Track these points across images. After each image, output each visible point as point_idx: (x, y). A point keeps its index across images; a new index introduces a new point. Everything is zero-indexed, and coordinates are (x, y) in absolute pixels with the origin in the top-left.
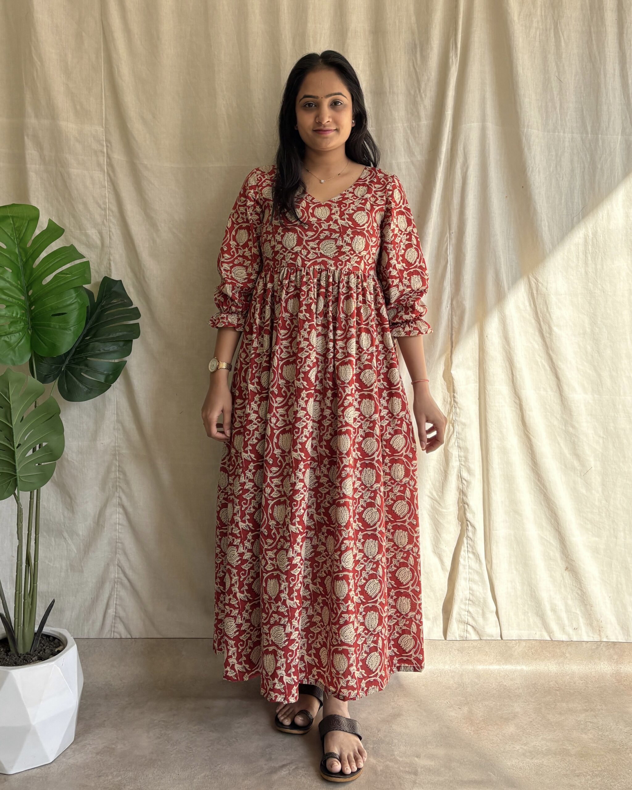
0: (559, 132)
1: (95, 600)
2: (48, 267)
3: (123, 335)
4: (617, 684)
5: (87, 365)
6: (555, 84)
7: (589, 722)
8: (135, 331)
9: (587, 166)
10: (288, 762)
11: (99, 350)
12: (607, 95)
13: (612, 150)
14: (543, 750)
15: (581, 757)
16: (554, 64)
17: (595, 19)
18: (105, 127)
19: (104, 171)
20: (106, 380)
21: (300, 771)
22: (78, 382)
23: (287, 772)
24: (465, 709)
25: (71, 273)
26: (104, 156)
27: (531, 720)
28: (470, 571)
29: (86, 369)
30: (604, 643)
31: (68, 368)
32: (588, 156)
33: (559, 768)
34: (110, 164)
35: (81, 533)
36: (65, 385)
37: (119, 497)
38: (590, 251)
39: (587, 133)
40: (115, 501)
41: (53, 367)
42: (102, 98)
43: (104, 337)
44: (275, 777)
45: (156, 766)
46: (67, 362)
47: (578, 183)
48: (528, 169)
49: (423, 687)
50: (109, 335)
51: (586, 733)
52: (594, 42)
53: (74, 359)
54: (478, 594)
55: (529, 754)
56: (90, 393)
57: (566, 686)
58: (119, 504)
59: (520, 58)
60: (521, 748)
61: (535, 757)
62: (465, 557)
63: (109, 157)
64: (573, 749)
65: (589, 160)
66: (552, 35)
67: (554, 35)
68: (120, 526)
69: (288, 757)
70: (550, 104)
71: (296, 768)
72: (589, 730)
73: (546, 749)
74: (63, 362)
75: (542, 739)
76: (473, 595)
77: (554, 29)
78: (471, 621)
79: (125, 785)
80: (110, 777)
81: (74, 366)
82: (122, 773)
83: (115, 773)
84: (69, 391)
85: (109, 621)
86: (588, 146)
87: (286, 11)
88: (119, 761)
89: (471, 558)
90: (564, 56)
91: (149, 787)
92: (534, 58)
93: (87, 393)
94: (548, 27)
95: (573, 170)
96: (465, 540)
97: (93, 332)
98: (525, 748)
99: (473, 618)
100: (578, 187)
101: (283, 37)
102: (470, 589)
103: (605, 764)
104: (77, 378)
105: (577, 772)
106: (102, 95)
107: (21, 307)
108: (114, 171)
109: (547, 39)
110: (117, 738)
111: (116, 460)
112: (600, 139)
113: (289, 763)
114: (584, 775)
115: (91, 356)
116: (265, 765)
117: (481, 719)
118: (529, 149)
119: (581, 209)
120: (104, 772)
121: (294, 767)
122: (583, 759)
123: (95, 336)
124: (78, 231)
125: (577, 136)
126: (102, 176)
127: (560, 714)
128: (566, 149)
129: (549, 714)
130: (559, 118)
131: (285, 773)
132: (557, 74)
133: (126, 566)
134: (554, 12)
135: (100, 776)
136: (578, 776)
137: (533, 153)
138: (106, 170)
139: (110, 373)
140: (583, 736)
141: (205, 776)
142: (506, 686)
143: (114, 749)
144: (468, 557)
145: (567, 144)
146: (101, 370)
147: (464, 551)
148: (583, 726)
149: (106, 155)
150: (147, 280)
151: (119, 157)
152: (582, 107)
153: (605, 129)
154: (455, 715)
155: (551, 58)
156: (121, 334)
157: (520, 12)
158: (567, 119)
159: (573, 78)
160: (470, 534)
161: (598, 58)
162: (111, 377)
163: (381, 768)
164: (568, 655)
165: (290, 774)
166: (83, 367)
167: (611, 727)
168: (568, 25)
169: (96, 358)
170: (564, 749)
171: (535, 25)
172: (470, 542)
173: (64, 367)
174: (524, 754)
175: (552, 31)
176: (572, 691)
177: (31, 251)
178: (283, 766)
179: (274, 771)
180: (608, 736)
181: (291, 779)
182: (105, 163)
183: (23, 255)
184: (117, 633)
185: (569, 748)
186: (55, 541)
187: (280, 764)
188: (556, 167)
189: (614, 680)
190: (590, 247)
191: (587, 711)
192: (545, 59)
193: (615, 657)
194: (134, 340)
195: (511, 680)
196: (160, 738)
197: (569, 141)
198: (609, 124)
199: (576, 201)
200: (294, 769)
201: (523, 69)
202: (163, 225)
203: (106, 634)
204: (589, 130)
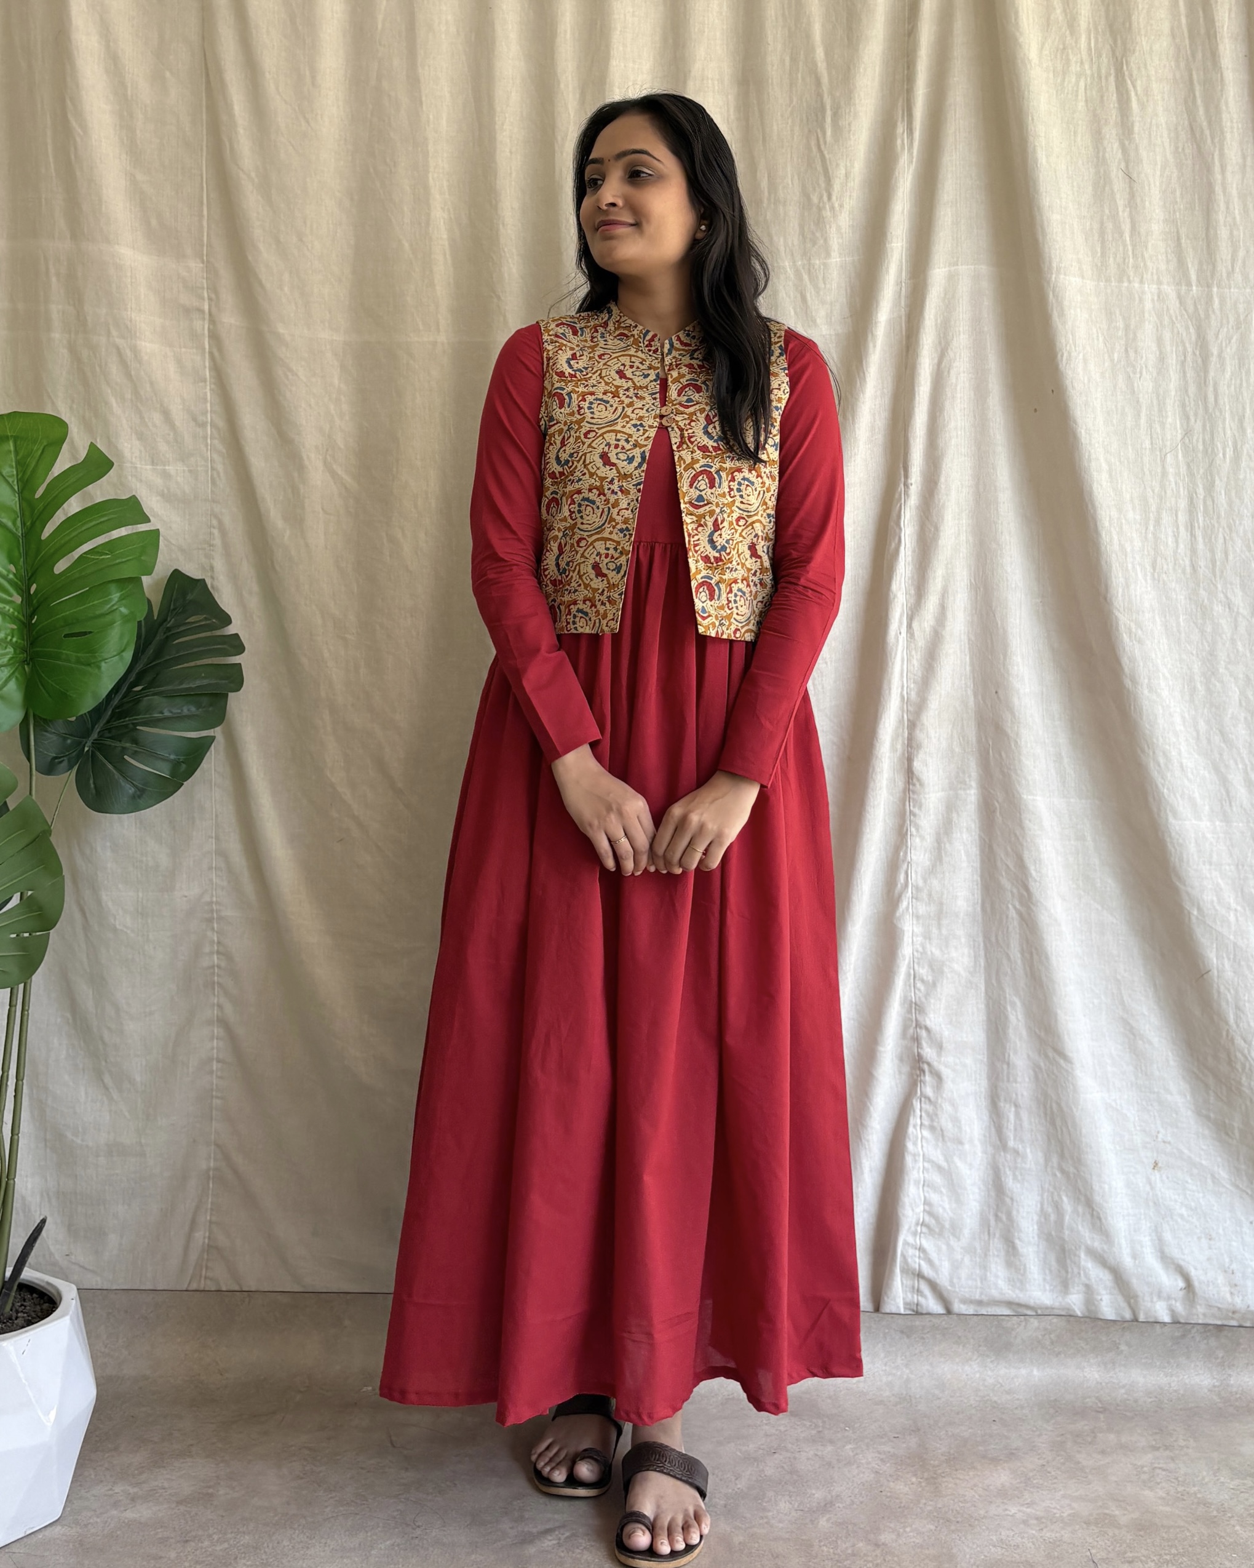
0: (1129, 282)
2: (67, 538)
3: (210, 685)
4: (1221, 1405)
5: (135, 742)
6: (1119, 184)
7: (1160, 1468)
8: (235, 678)
9: (1190, 350)
10: (557, 1524)
11: (162, 713)
12: (1228, 208)
13: (1242, 317)
14: (1065, 1515)
15: (1140, 1530)
16: (1116, 145)
17: (1199, 55)
18: (208, 261)
19: (204, 349)
20: (174, 772)
21: (580, 1541)
22: (117, 775)
23: (555, 1542)
24: (913, 1441)
25: (111, 552)
26: (204, 319)
27: (1041, 1462)
28: (926, 1165)
29: (134, 748)
30: (1199, 1327)
31: (98, 746)
32: (1192, 330)
33: (1093, 1547)
34: (214, 336)
35: (138, 1079)
36: (91, 781)
37: (220, 1006)
38: (1201, 524)
39: (1189, 284)
40: (210, 1013)
41: (69, 741)
42: (202, 203)
43: (170, 687)
44: (532, 1550)
45: (296, 1526)
46: (95, 735)
47: (1173, 384)
48: (1059, 356)
49: (829, 1401)
50: (181, 683)
51: (1151, 1489)
52: (1199, 101)
53: (110, 730)
54: (941, 1210)
55: (1035, 1522)
56: (139, 797)
57: (1118, 1405)
58: (218, 1020)
59: (1043, 134)
60: (1019, 1511)
61: (1046, 1527)
62: (917, 1138)
63: (212, 321)
64: (1124, 1515)
65: (1194, 338)
66: (1112, 87)
67: (1117, 88)
68: (220, 1065)
69: (556, 1516)
70: (1109, 226)
71: (573, 1535)
72: (1158, 1484)
73: (1069, 1515)
74: (87, 734)
75: (1064, 1496)
76: (930, 1214)
77: (1117, 77)
78: (927, 1270)
79: (236, 1558)
80: (206, 1543)
81: (109, 742)
82: (229, 1536)
83: (216, 1537)
84: (98, 792)
86: (1191, 309)
87: (568, 35)
88: (222, 1516)
89: (927, 1139)
90: (1136, 129)
91: (284, 1561)
92: (1075, 133)
93: (134, 797)
94: (1103, 71)
95: (1162, 359)
96: (917, 1104)
97: (148, 678)
98: (1029, 1510)
99: (930, 1262)
100: (1173, 393)
101: (562, 86)
102: (927, 1202)
103: (1185, 1543)
104: (115, 767)
105: (1129, 1554)
106: (202, 197)
107: (13, 619)
108: (220, 349)
109: (1102, 97)
110: (218, 1477)
111: (213, 929)
112: (1215, 296)
113: (559, 1527)
114: (1141, 1561)
115: (145, 724)
116: (512, 1528)
117: (943, 1458)
118: (1062, 314)
119: (1179, 437)
120: (193, 1534)
121: (568, 1534)
122: (1142, 1533)
123: (151, 685)
124: (149, 467)
125: (1169, 290)
126: (199, 358)
127: (1103, 1452)
128: (1147, 315)
129: (1079, 1452)
130: (1130, 253)
131: (550, 1543)
132: (1123, 165)
133: (229, 1141)
134: (1115, 41)
135: (187, 1541)
136: (1130, 1562)
137: (1070, 323)
138: (207, 346)
139: (182, 758)
140: (1147, 1492)
141: (393, 1545)
142: (995, 1402)
143: (211, 1495)
144: (922, 1137)
145: (1148, 305)
146: (164, 753)
147: (915, 1126)
148: (1145, 1477)
149: (207, 316)
150: (277, 568)
151: (231, 320)
152: (1178, 232)
153: (1225, 275)
154: (892, 1450)
155: (1111, 134)
156: (205, 682)
157: (1043, 44)
158: (1146, 256)
159: (1158, 173)
160: (929, 1091)
161: (1207, 132)
162: (184, 766)
163: (741, 1538)
164: (1123, 1347)
165: (559, 1545)
166: (128, 745)
167: (1203, 1479)
168: (1145, 65)
169: (156, 727)
170: (1106, 1514)
171: (1074, 68)
172: (927, 1106)
173: (89, 744)
174: (1025, 1522)
175: (1112, 79)
176: (1128, 1414)
177: (41, 506)
178: (548, 1531)
179: (528, 1539)
180: (1195, 1494)
181: (562, 1554)
182: (206, 332)
183: (27, 513)
184: (211, 1279)
185: (1117, 1513)
186: (86, 1093)
187: (541, 1528)
188: (1126, 351)
189: (1215, 1398)
190: (1200, 516)
191: (1158, 1449)
192: (1097, 137)
193: (1220, 1353)
194: (231, 695)
195: (1008, 1392)
196: (302, 1478)
197: (1153, 300)
198: (1233, 267)
199: (1170, 420)
200: (567, 1537)
201: (1047, 156)
202: (313, 456)
203: (189, 1281)
204: (1193, 277)
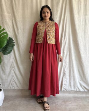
1: (10, 84)
3: (12, 45)
8: (14, 45)
18: (12, 14)
20: (10, 52)
28: (65, 80)
29: (7, 50)
36: (4, 53)
40: (12, 69)
41: (2, 50)
43: (9, 46)
47: (83, 23)
53: (5, 49)
63: (12, 19)
76: (65, 84)
78: (65, 88)
85: (12, 87)
104: (5, 51)
112: (86, 17)
124: (8, 30)
126: (11, 21)
128: (82, 18)
133: (14, 79)
144: (64, 78)
146: (9, 50)
160: (65, 75)
198: (88, 15)
203: (11, 88)
204: (85, 15)
